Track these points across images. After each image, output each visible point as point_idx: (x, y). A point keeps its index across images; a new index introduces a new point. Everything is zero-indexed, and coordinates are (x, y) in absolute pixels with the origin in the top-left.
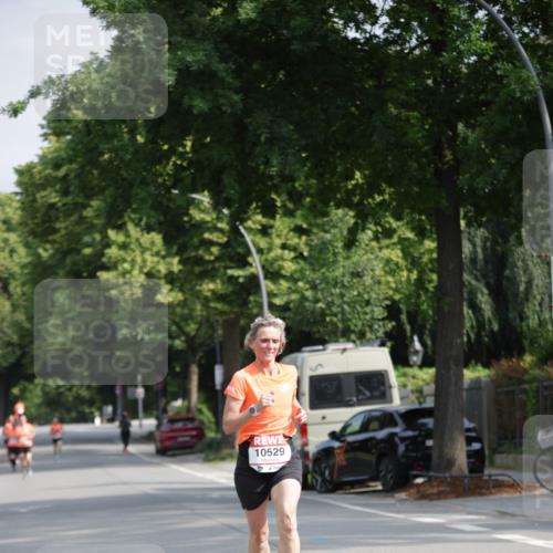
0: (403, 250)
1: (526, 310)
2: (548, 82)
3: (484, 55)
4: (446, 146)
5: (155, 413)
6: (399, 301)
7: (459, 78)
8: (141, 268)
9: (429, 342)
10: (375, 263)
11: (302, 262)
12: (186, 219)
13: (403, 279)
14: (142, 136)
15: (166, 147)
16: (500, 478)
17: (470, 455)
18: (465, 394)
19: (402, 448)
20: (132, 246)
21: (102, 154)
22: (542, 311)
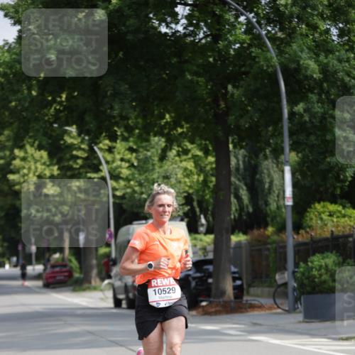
0: (195, 162)
1: (269, 199)
2: (283, 60)
3: (244, 43)
4: (221, 99)
5: (43, 262)
6: (192, 194)
7: (229, 58)
8: (34, 173)
9: (211, 219)
10: (178, 170)
11: (133, 169)
12: (62, 142)
13: (195, 180)
14: (36, 91)
15: (50, 98)
16: (253, 302)
17: (235, 288)
18: (232, 251)
19: (193, 284)
20: (29, 159)
21: (11, 102)
22: (278, 200)
